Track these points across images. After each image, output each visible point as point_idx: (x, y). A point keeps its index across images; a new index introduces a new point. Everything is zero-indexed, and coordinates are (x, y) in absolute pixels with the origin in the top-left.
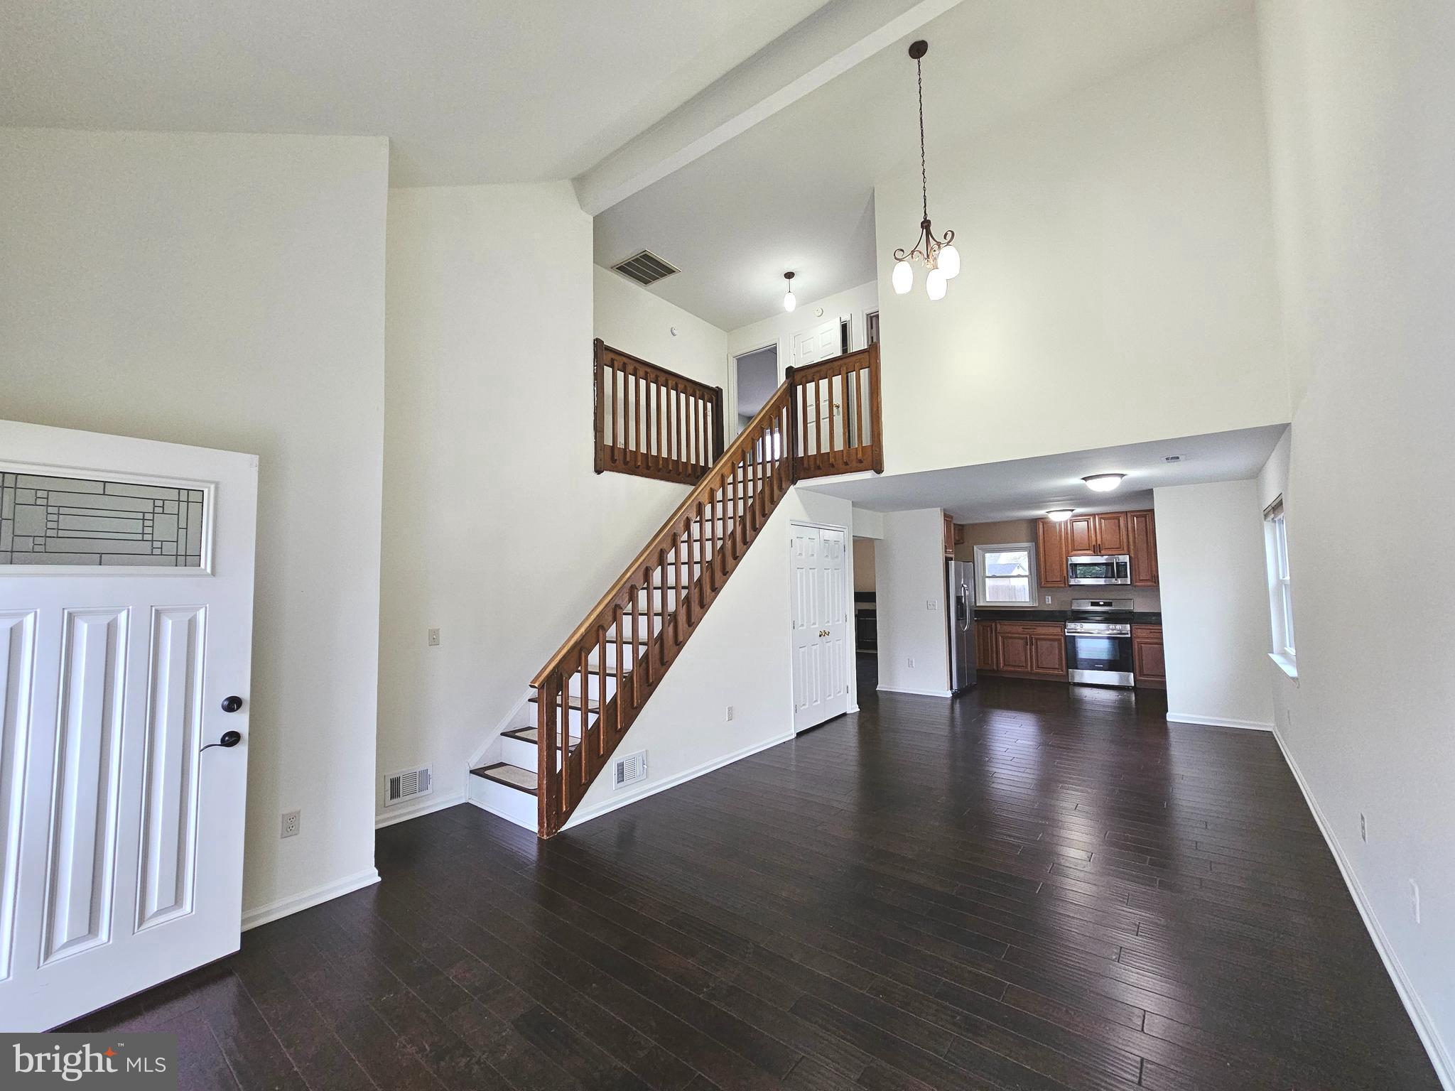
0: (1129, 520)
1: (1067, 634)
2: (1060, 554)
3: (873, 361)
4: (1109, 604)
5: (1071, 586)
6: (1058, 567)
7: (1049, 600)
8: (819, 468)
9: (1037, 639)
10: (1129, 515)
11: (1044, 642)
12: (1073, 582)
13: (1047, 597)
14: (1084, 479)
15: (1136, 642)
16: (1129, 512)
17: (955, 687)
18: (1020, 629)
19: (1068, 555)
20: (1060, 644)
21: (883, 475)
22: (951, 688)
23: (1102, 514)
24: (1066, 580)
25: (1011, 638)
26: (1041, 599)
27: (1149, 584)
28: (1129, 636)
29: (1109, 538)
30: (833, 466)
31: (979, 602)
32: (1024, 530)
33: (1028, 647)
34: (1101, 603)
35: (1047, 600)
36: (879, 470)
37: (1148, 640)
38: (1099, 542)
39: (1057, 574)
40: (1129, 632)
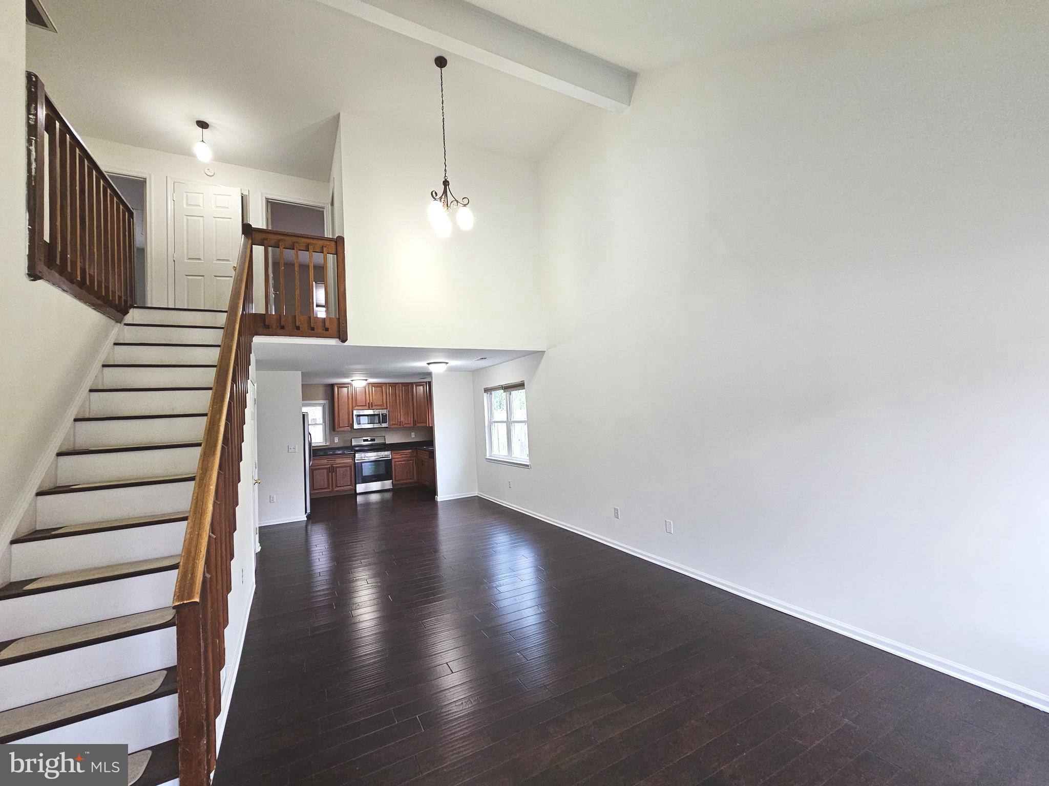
0: (388, 389)
1: (356, 461)
2: (348, 409)
3: (339, 249)
4: (373, 440)
5: (354, 430)
6: (347, 417)
7: (336, 440)
8: (283, 327)
9: (336, 467)
10: (387, 385)
11: (341, 469)
12: (356, 427)
13: (335, 438)
14: (428, 364)
15: (393, 461)
16: (388, 383)
17: (309, 511)
18: (325, 461)
19: (353, 409)
20: (351, 469)
21: (346, 344)
22: (306, 512)
23: (373, 383)
24: (351, 426)
25: (319, 469)
26: (332, 440)
27: (397, 426)
28: (390, 458)
29: (377, 399)
30: (298, 328)
32: (321, 391)
33: (330, 473)
34: (369, 439)
36: (344, 340)
37: (400, 459)
38: (371, 401)
39: (346, 421)
40: (390, 456)
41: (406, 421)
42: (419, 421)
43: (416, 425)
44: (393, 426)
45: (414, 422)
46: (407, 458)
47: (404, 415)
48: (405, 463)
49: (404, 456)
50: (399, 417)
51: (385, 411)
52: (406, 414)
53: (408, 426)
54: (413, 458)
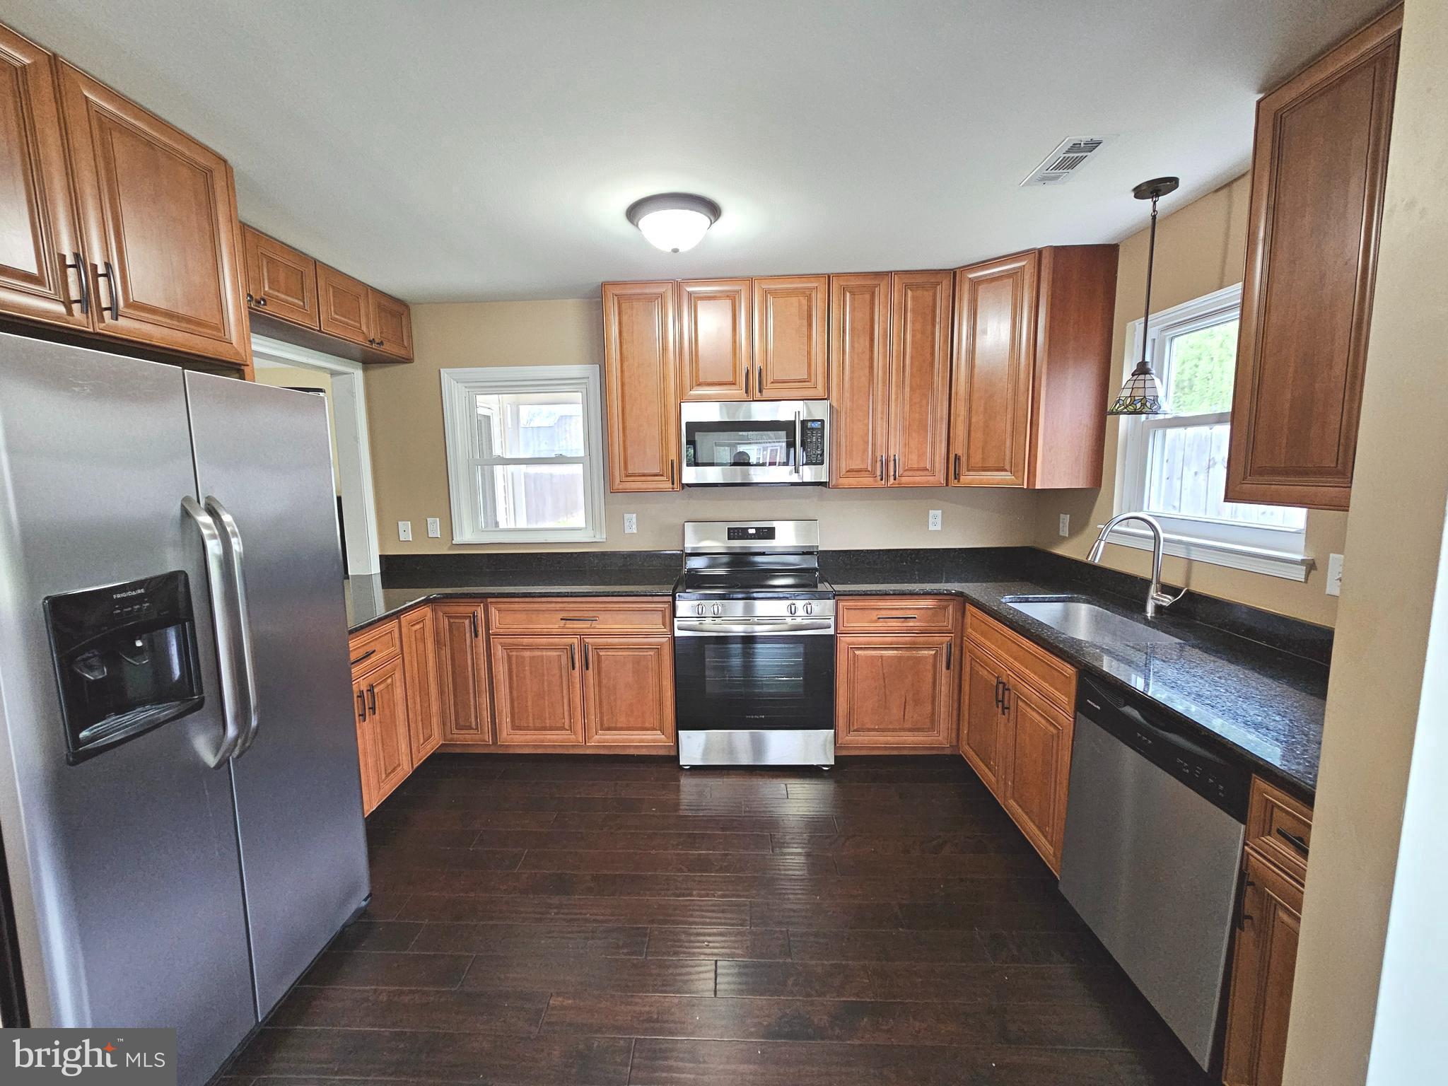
0: (834, 299)
1: (678, 633)
2: (664, 393)
5: (684, 486)
6: (655, 432)
7: (631, 524)
9: (597, 648)
11: (617, 658)
12: (690, 475)
13: (627, 516)
15: (844, 642)
16: (838, 275)
19: (682, 398)
24: (674, 473)
25: (530, 648)
26: (613, 521)
27: (867, 481)
28: (831, 631)
31: (461, 533)
33: (577, 672)
34: (752, 531)
35: (627, 524)
37: (876, 639)
38: (758, 364)
39: (653, 451)
40: (832, 622)
41: (914, 457)
42: (977, 458)
43: (957, 477)
44: (852, 481)
45: (954, 466)
46: (907, 638)
47: (907, 430)
48: (899, 658)
49: (894, 624)
50: (881, 440)
51: (819, 411)
52: (915, 427)
53: (919, 479)
54: (937, 638)
